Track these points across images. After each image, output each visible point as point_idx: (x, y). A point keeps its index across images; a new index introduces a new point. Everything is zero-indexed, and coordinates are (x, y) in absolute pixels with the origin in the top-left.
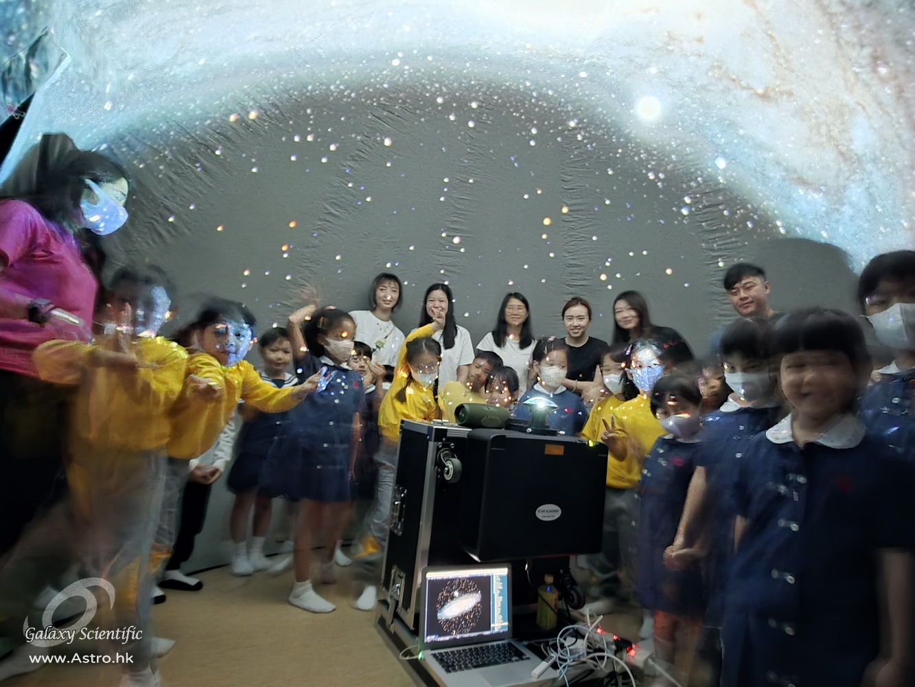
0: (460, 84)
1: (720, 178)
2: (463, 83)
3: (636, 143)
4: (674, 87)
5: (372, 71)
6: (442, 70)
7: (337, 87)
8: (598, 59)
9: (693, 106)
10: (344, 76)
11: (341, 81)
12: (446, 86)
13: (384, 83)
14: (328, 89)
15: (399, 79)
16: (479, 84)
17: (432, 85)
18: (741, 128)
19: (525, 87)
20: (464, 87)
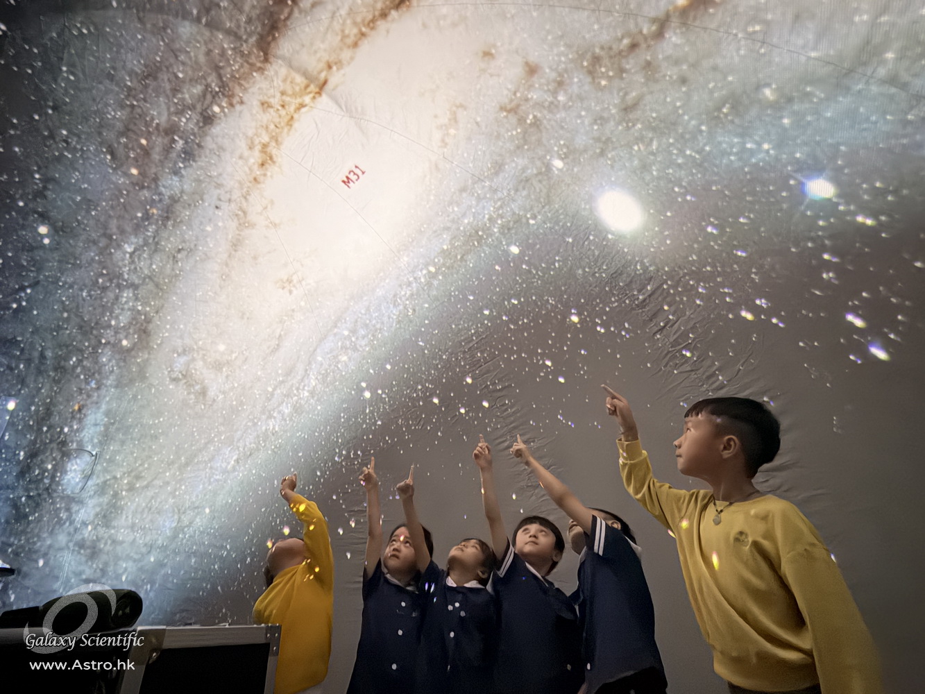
0: (436, 368)
1: (860, 219)
2: (437, 365)
3: (670, 275)
4: (602, 153)
5: (356, 419)
6: (409, 368)
7: (340, 455)
8: (501, 217)
9: (655, 145)
10: (337, 441)
11: (339, 448)
12: (426, 381)
13: (376, 421)
14: (335, 463)
15: (384, 408)
16: (451, 354)
17: (416, 391)
18: (758, 87)
19: (489, 318)
20: (442, 367)
